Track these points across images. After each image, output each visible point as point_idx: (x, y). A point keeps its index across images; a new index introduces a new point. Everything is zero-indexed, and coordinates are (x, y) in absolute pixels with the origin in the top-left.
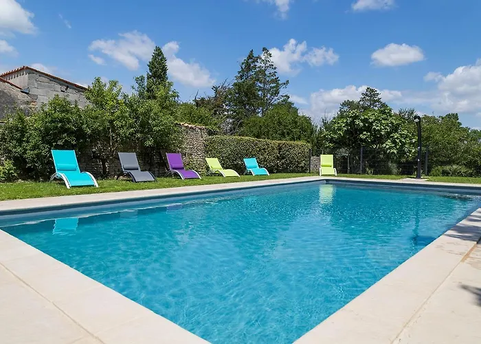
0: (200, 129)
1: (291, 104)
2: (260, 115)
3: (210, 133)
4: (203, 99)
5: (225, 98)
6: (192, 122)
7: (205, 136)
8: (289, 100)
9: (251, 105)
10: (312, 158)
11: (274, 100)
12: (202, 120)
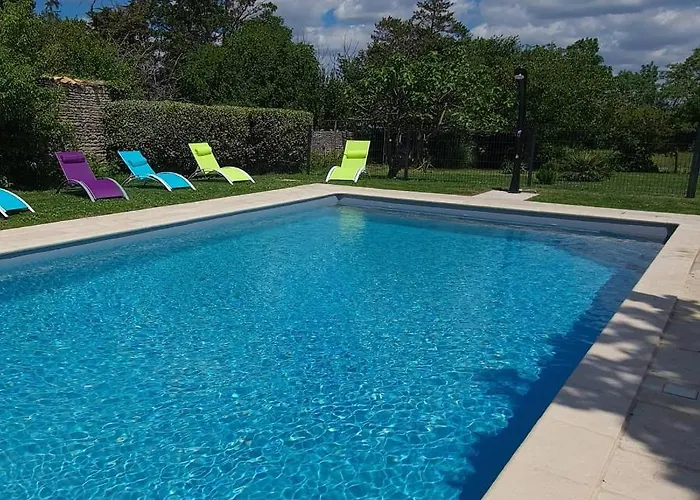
0: (94, 88)
1: (278, 20)
2: (219, 43)
3: (115, 95)
4: (106, 11)
5: (151, 8)
6: (78, 74)
7: (105, 100)
8: (274, 14)
9: (200, 22)
10: (316, 134)
11: (246, 13)
12: (97, 68)
